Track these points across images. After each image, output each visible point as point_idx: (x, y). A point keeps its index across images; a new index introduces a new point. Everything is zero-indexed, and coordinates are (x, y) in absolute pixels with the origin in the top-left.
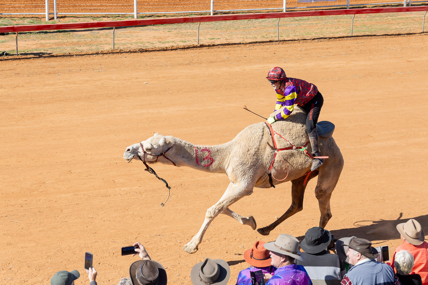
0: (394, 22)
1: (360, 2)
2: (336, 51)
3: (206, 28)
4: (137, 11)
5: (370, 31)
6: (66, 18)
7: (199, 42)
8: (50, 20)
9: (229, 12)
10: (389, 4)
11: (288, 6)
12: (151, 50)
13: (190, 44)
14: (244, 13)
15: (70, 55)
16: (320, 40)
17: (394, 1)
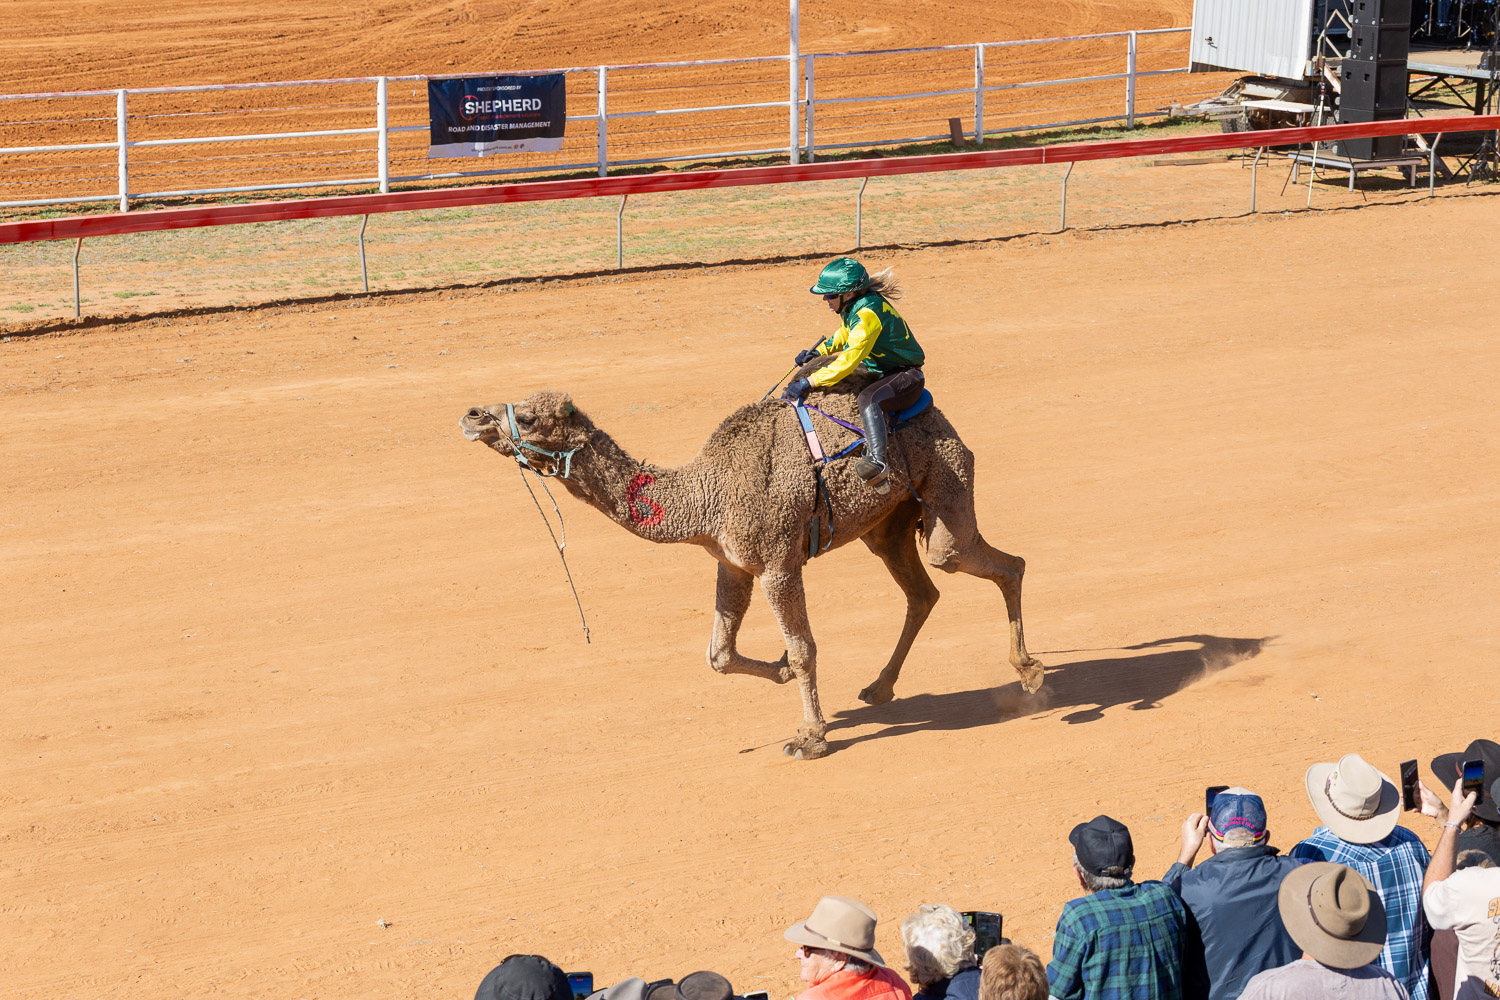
0: (760, 216)
1: (645, 153)
2: (570, 323)
3: (105, 258)
5: (680, 249)
7: (79, 306)
9: (186, 199)
10: (741, 158)
11: (395, 172)
13: (49, 318)
14: (241, 201)
16: (512, 287)
17: (758, 147)
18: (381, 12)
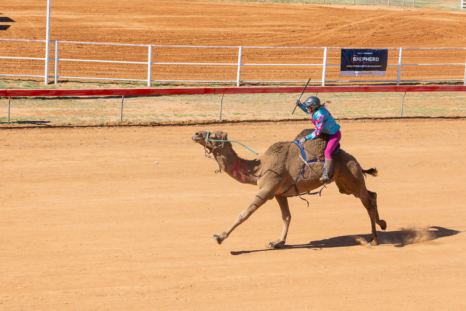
0: (451, 102)
1: (413, 78)
2: (383, 134)
3: (231, 101)
4: (151, 77)
5: (423, 112)
6: (69, 82)
7: (221, 116)
8: (49, 84)
9: (258, 83)
10: (447, 82)
11: (328, 79)
12: (165, 124)
13: (211, 119)
14: (276, 85)
15: (70, 126)
16: (364, 120)
17: (453, 78)
18: (327, 25)
